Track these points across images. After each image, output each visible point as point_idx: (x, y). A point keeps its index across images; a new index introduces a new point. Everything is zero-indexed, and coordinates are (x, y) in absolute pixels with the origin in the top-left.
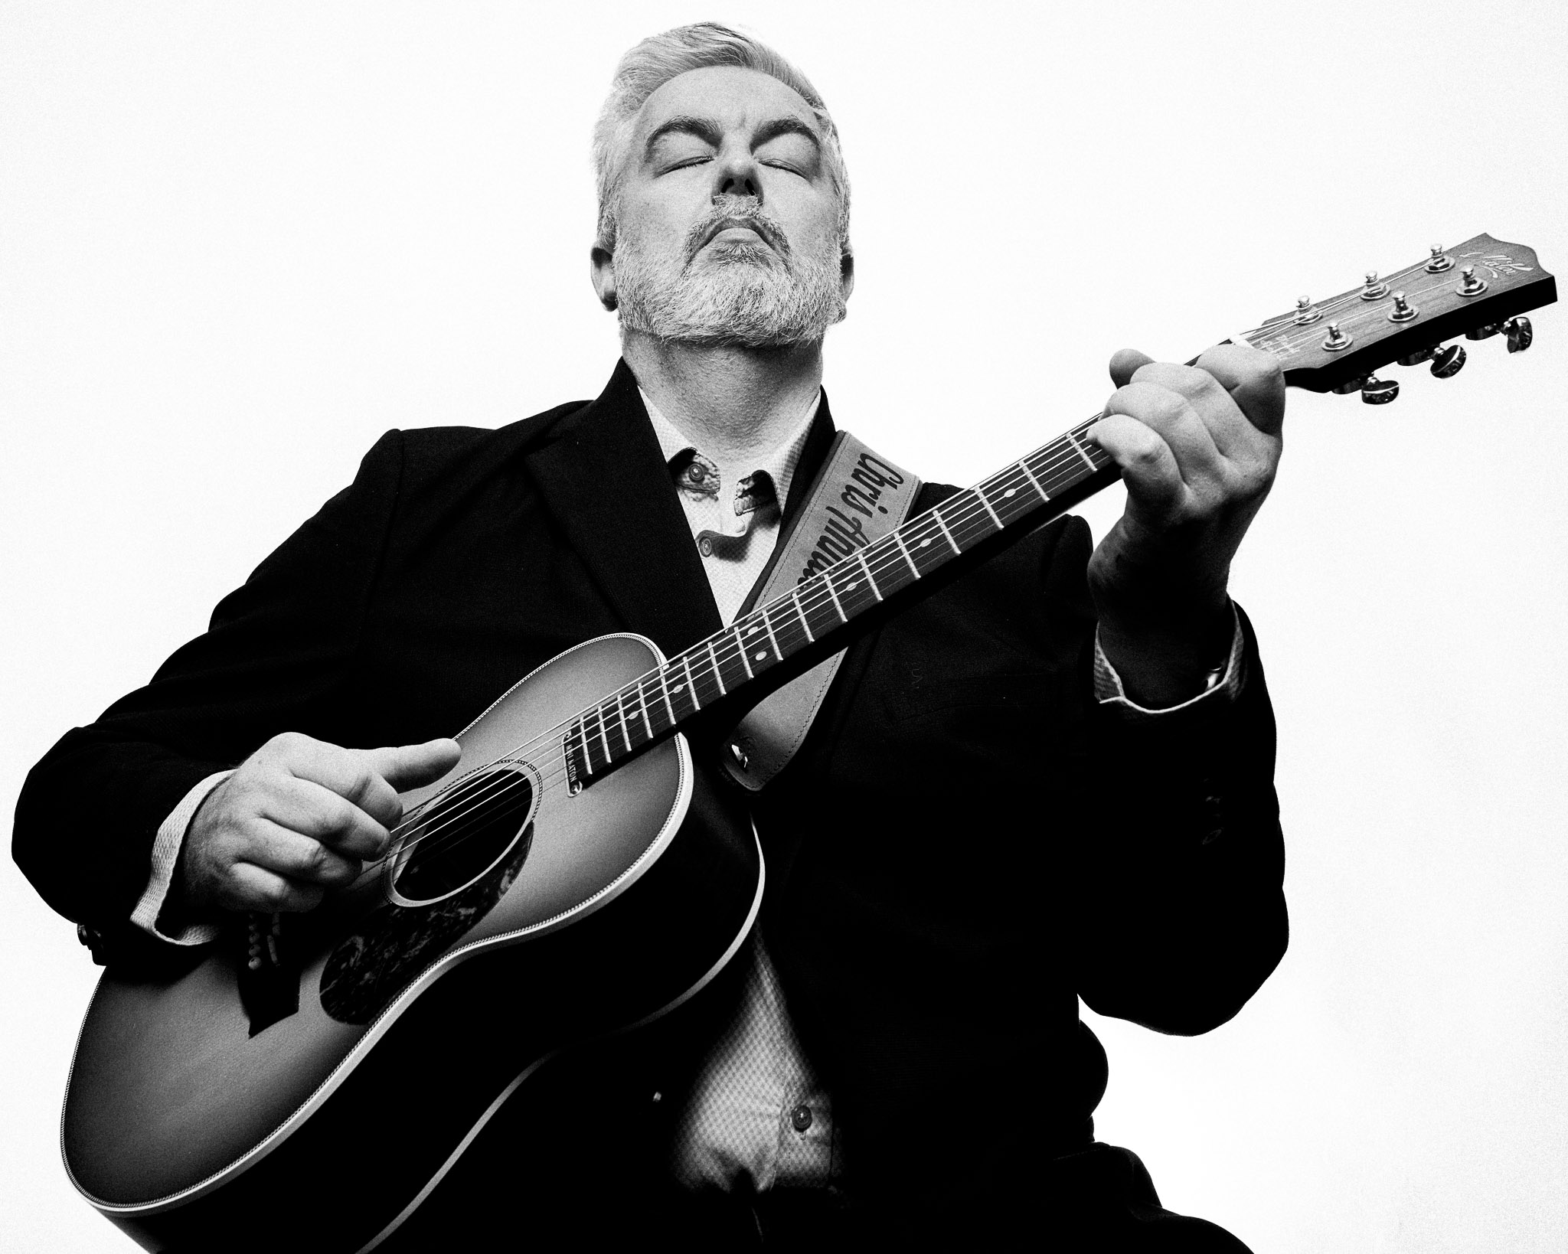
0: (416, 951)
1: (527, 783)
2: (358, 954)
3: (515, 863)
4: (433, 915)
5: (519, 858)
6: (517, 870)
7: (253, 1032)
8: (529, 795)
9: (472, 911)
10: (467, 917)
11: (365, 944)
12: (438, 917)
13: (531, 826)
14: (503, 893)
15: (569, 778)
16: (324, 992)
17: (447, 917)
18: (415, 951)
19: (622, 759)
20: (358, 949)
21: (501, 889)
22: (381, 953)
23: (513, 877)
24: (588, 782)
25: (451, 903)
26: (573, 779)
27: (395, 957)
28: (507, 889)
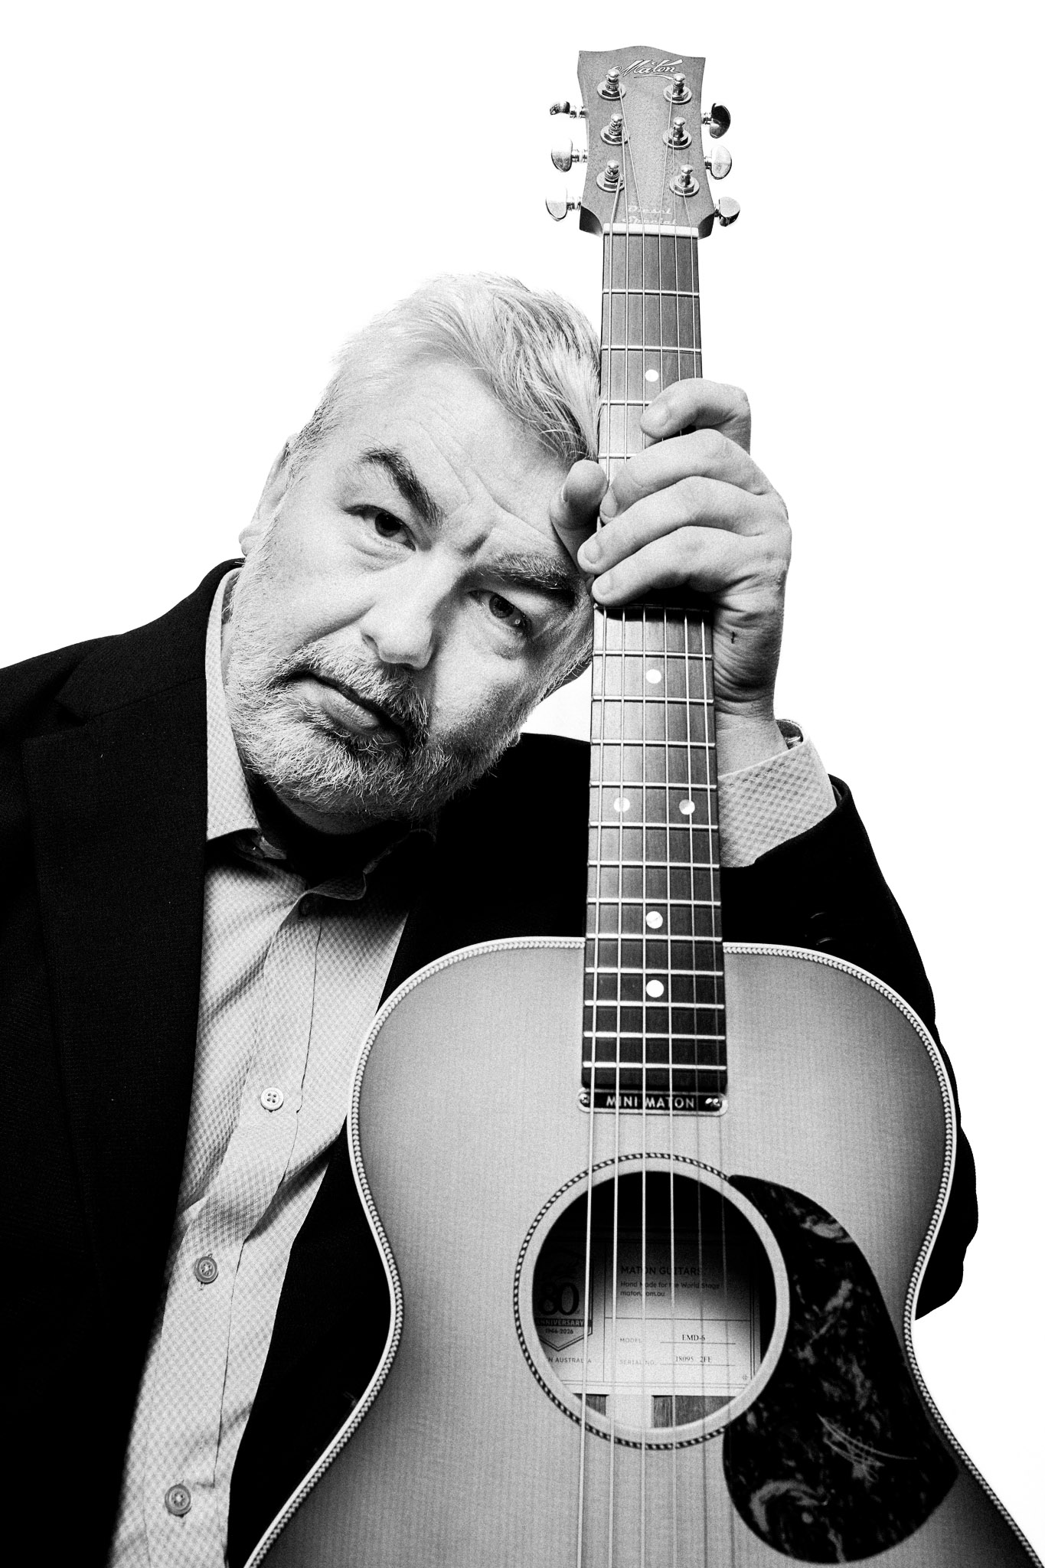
0: (863, 1385)
3: (796, 1212)
4: (807, 1353)
9: (846, 1287)
14: (846, 1234)
17: (828, 1331)
18: (863, 1389)
20: (788, 1491)
21: (835, 1239)
23: (823, 1216)
25: (803, 1321)
28: (842, 1229)
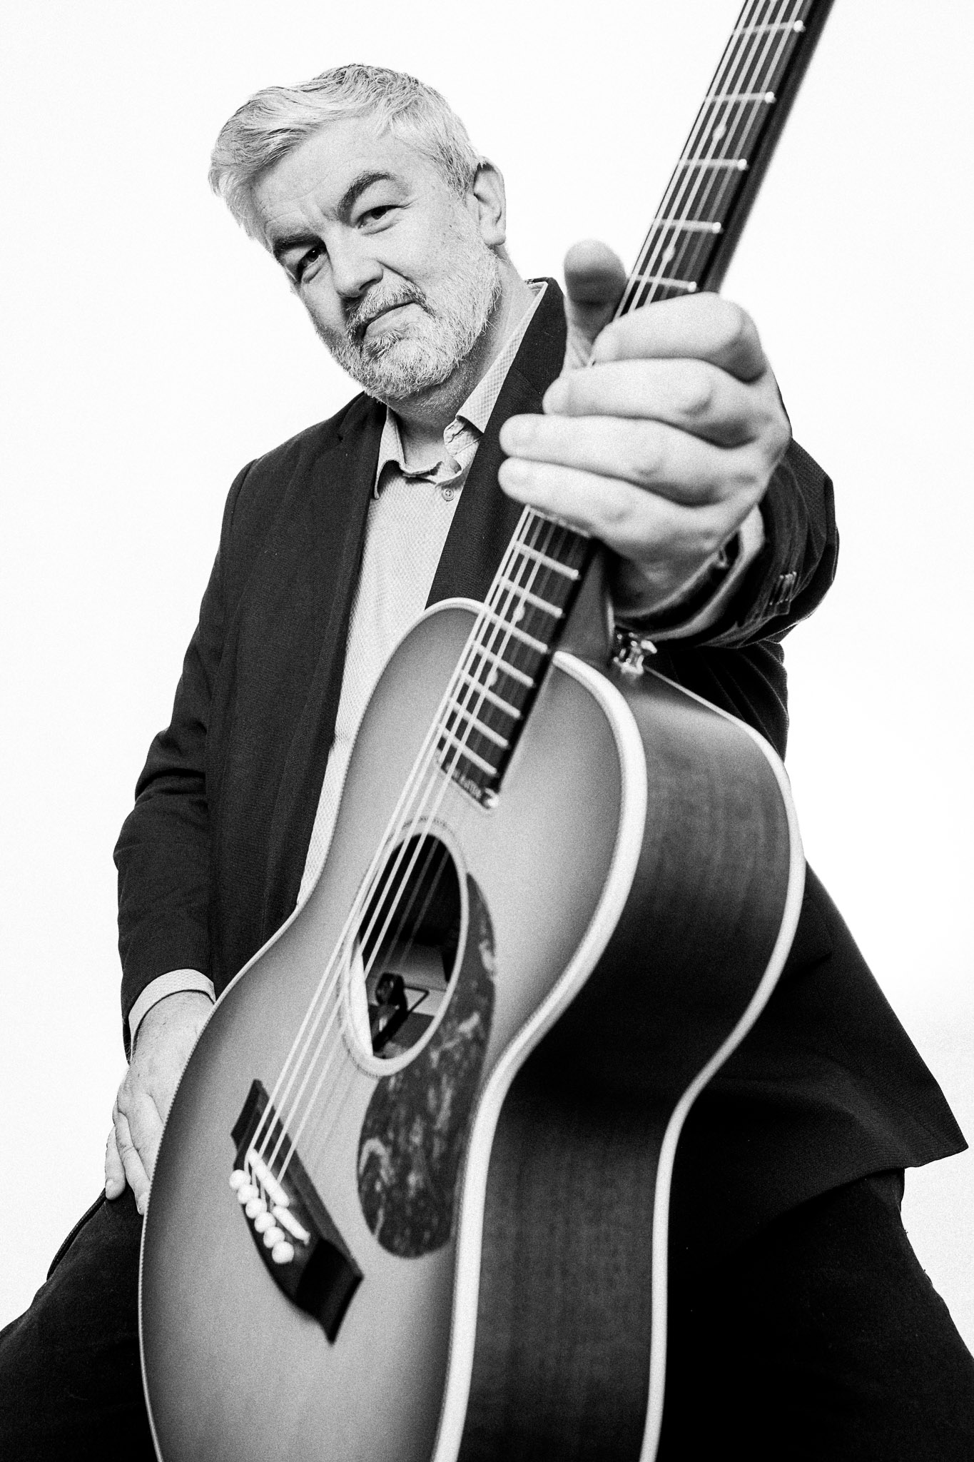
0: (446, 1112)
1: (430, 839)
2: (385, 1161)
3: (484, 931)
5: (483, 922)
6: (490, 936)
7: (332, 1336)
8: (442, 848)
9: (474, 1020)
10: (475, 1031)
11: (386, 1143)
12: (444, 1056)
13: (470, 879)
14: (494, 973)
15: (474, 797)
16: (377, 1232)
17: (452, 1048)
18: (444, 1115)
19: (514, 731)
20: (381, 1155)
21: (488, 972)
22: (408, 1141)
23: (491, 948)
24: (495, 784)
25: (444, 1030)
26: (478, 793)
27: (428, 1134)
28: (494, 967)
